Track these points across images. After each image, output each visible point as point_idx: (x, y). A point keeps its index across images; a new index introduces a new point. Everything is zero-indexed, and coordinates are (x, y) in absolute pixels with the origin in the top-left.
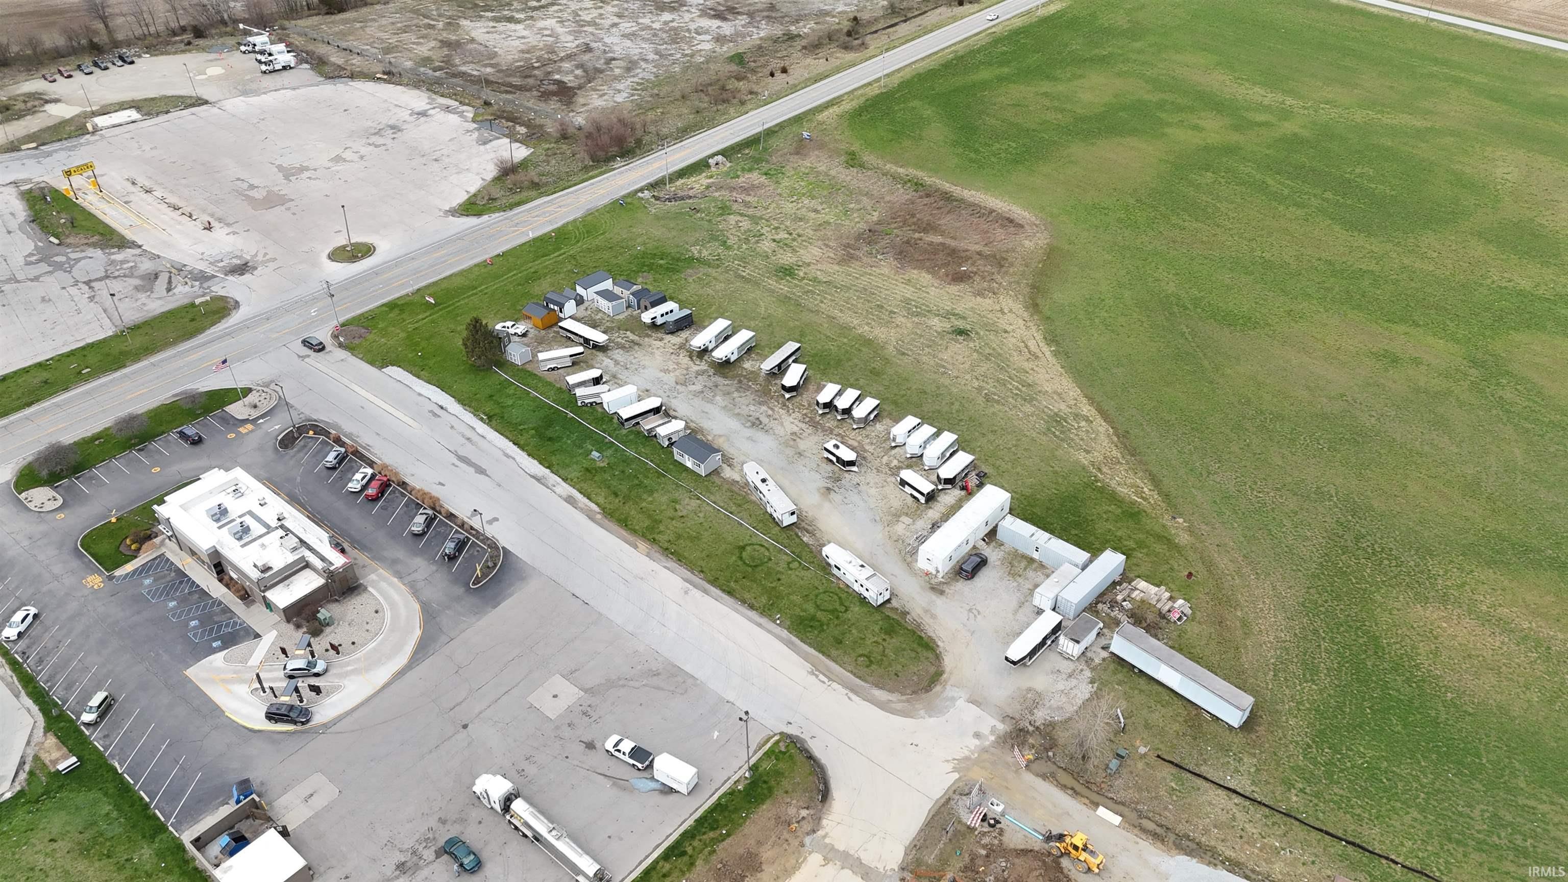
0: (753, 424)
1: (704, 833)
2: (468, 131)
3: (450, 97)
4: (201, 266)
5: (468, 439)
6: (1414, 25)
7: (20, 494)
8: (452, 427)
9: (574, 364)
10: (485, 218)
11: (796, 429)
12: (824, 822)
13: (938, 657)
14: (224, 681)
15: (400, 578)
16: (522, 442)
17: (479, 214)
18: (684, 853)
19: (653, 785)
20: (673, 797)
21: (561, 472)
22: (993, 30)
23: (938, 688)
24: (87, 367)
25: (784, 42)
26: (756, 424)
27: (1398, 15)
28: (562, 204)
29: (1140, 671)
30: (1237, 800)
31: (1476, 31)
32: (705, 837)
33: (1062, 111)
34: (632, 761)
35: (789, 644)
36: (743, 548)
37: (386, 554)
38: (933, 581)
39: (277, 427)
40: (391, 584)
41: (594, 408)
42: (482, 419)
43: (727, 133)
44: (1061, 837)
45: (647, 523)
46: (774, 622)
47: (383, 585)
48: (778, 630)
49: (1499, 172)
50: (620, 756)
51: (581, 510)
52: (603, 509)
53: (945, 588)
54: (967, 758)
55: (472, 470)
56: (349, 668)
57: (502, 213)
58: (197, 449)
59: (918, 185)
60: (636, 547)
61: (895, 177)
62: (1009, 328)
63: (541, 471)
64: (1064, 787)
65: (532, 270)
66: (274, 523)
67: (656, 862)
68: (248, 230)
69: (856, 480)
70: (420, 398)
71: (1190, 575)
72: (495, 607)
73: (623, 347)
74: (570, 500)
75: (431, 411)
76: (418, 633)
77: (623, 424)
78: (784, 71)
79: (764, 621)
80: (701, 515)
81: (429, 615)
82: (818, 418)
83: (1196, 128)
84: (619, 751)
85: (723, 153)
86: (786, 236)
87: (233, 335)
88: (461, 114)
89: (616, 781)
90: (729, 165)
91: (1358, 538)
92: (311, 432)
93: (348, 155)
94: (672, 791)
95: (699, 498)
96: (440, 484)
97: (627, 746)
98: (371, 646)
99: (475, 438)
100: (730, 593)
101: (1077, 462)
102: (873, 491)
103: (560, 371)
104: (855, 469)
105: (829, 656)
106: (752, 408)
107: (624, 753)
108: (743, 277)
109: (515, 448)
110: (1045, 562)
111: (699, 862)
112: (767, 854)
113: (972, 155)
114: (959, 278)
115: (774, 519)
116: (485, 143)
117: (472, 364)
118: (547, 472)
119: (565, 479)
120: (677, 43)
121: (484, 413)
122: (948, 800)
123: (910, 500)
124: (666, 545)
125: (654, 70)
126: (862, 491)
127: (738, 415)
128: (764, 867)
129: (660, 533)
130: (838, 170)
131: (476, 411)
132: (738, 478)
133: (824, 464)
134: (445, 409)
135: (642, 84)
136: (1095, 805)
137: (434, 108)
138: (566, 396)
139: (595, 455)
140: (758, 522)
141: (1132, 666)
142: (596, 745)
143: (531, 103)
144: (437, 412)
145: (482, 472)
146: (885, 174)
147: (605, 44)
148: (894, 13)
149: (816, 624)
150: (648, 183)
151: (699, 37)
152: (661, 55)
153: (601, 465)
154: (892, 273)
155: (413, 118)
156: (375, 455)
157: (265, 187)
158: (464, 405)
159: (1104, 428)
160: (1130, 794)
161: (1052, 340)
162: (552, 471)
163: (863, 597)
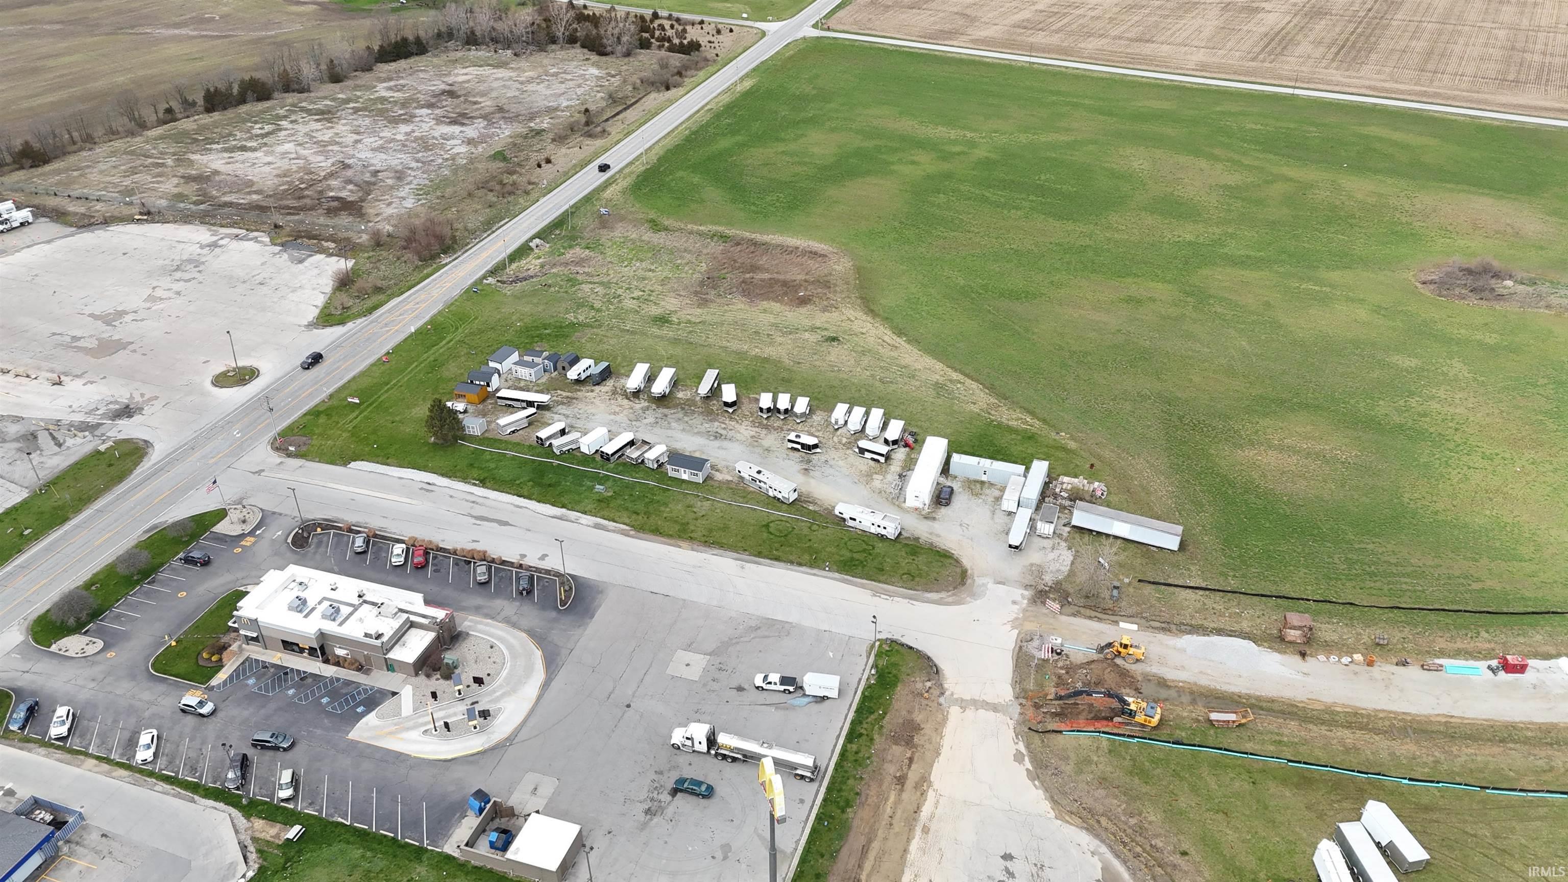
0: (716, 437)
1: (867, 718)
2: (275, 254)
3: (231, 226)
4: (78, 418)
5: (473, 502)
6: (1022, 68)
7: (49, 647)
8: (451, 496)
9: (530, 424)
10: (350, 325)
11: (753, 433)
12: (946, 686)
13: (957, 561)
14: (391, 733)
15: (492, 618)
16: (526, 494)
17: (342, 323)
18: (861, 735)
19: (806, 700)
20: (827, 702)
21: (578, 508)
22: (709, 107)
23: (969, 581)
24: (26, 529)
25: (533, 137)
26: (717, 436)
27: (1007, 62)
28: (418, 300)
29: (1098, 533)
30: (1201, 592)
31: (1067, 68)
32: (869, 720)
33: (805, 164)
34: (782, 688)
35: (842, 581)
36: (767, 526)
37: (464, 604)
38: (924, 513)
39: (280, 533)
40: (487, 625)
41: (573, 453)
42: (475, 485)
43: (532, 219)
44: (1110, 645)
45: (677, 527)
46: (824, 569)
47: (480, 627)
48: (830, 574)
49: (1135, 165)
50: (772, 687)
51: (614, 531)
52: (632, 526)
53: (934, 515)
54: (1017, 619)
55: (495, 525)
56: (498, 694)
57: (364, 319)
58: (210, 569)
59: (724, 238)
60: (680, 547)
61: (700, 234)
62: (864, 331)
63: (561, 512)
64: (1090, 618)
65: (432, 359)
66: (356, 601)
67: (844, 746)
68: (105, 377)
69: (823, 458)
70: (403, 481)
71: (1092, 466)
72: (592, 617)
73: (563, 403)
74: (597, 526)
75: (421, 489)
76: (538, 653)
77: (608, 459)
78: (548, 161)
79: (815, 571)
80: (718, 511)
81: (539, 639)
82: (765, 422)
83: (913, 163)
84: (770, 683)
85: (538, 236)
86: (641, 293)
87: (166, 469)
88: (255, 239)
89: (777, 706)
90: (548, 245)
91: (1181, 418)
92: (319, 530)
93: (159, 293)
94: (824, 698)
95: (708, 499)
96: (474, 541)
97: (774, 677)
98: (504, 673)
99: (480, 500)
100: (777, 559)
101: (971, 411)
102: (841, 463)
103: (520, 432)
104: (818, 450)
105: (879, 582)
106: (707, 425)
107: (775, 684)
108: (628, 331)
109: (522, 499)
110: (993, 481)
111: (876, 737)
112: (918, 717)
113: (753, 208)
114: (804, 301)
115: (779, 499)
116: (301, 261)
117: (435, 444)
118: (564, 510)
119: (585, 513)
120: (431, 150)
121: (474, 479)
122: (1021, 647)
123: (872, 463)
124: (703, 539)
125: (425, 176)
126: (831, 466)
127: (698, 433)
128: (922, 726)
129: (692, 531)
130: (648, 236)
131: (465, 479)
132: (730, 478)
133: (791, 453)
134: (434, 485)
135: (421, 189)
136: (1116, 623)
137: (222, 239)
138: (540, 450)
139: (599, 488)
140: (767, 505)
141: (1091, 531)
142: (746, 687)
143: (322, 220)
144: (428, 488)
145: (506, 524)
146: (691, 233)
147: (360, 159)
148: (615, 102)
149: (857, 563)
150: (488, 271)
151: (448, 143)
152: (422, 163)
153: (610, 494)
154: (747, 307)
155: (206, 251)
156: (394, 533)
157: (91, 336)
158: (450, 477)
159: (974, 385)
160: (1134, 609)
161: (900, 333)
162: (568, 509)
163: (882, 536)
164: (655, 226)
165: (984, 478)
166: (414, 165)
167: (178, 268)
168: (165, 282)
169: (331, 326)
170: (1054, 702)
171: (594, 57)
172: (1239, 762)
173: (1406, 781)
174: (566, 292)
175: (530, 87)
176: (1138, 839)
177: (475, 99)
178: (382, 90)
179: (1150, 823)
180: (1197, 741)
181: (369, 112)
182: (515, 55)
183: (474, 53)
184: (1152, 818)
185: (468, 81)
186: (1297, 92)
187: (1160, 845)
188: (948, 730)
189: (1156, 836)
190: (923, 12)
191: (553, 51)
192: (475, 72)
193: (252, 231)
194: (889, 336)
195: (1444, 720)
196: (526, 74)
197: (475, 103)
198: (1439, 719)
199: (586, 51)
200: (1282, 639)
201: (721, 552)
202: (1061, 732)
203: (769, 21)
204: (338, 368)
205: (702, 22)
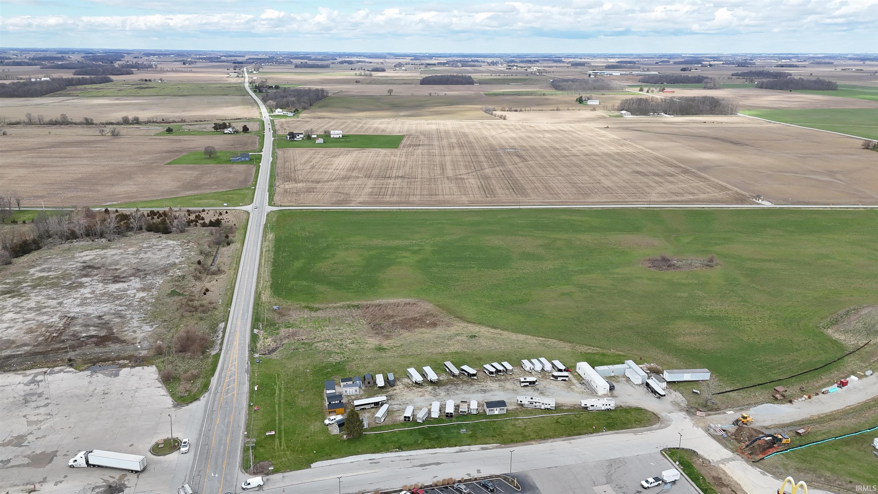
1: (700, 482)
2: (90, 376)
5: (408, 460)
8: (392, 461)
9: (388, 414)
10: (203, 399)
12: (706, 458)
13: (645, 410)
16: (429, 446)
17: (196, 399)
19: (669, 486)
20: (679, 482)
21: (463, 444)
23: (660, 416)
26: (485, 391)
28: (228, 375)
29: (678, 382)
30: (735, 392)
33: (353, 266)
34: (657, 483)
35: (617, 433)
36: (557, 422)
38: (611, 395)
41: (429, 419)
42: (396, 451)
43: (239, 319)
44: (735, 422)
45: (520, 436)
46: (603, 432)
50: (653, 485)
51: (494, 448)
52: (499, 443)
53: (614, 394)
54: (694, 424)
55: (434, 466)
57: (208, 393)
59: (355, 306)
61: (341, 307)
62: (478, 330)
63: (457, 448)
64: (716, 414)
65: (282, 401)
69: (543, 386)
70: (355, 463)
71: (641, 359)
72: (537, 488)
74: (483, 449)
75: (371, 463)
77: (452, 416)
78: (207, 290)
79: (601, 434)
80: (529, 422)
83: (404, 257)
84: (652, 483)
85: (253, 328)
86: (351, 340)
88: (62, 371)
90: (266, 331)
91: (642, 332)
93: (33, 418)
94: (674, 482)
95: (518, 419)
96: (435, 477)
97: (651, 480)
99: (409, 458)
100: (579, 434)
101: (569, 350)
102: (551, 386)
103: (387, 419)
104: (537, 383)
105: (629, 428)
106: (473, 388)
107: (654, 482)
109: (430, 450)
110: (616, 375)
111: (712, 488)
112: (714, 474)
113: (352, 290)
114: (434, 325)
115: (548, 409)
116: (117, 375)
117: (348, 440)
118: (457, 447)
119: (469, 445)
120: (121, 299)
121: (394, 449)
122: (709, 433)
123: (563, 382)
124: (538, 437)
125: (137, 312)
126: (549, 388)
127: (473, 392)
128: (720, 477)
129: (529, 435)
130: (313, 314)
131: (388, 450)
132: (515, 407)
133: (526, 388)
134: (374, 459)
135: (146, 320)
136: (725, 413)
137: (35, 377)
138: (409, 424)
139: (463, 431)
140: (545, 413)
141: (675, 382)
142: (640, 490)
143: (97, 350)
144: (373, 462)
145: (438, 464)
146: (334, 308)
147: (77, 313)
148: (207, 255)
149: (612, 424)
150: (249, 351)
151: (128, 292)
152: (126, 306)
153: (470, 432)
154: (412, 334)
155: (32, 386)
156: (387, 489)
157: (16, 457)
158: (378, 453)
159: (554, 341)
160: (724, 406)
161: (495, 328)
162: (459, 446)
163: (608, 409)
164: (311, 309)
165: (613, 374)
166: (120, 308)
167: (26, 402)
168: (26, 411)
169: (191, 402)
170: (746, 449)
171: (164, 236)
172: (824, 445)
173: (868, 431)
174: (311, 349)
175: (141, 256)
176: (832, 484)
177: (113, 267)
178: (35, 272)
179: (829, 477)
180: (805, 443)
181: (44, 285)
182: (109, 241)
183: (76, 243)
184: (828, 475)
185: (94, 259)
186: (521, 207)
187: (840, 483)
188: (729, 473)
189: (835, 480)
190: (318, 193)
191: (131, 235)
192: (93, 254)
193: (53, 367)
194: (492, 330)
195: (849, 408)
196: (129, 250)
197: (116, 269)
198: (848, 408)
199: (152, 233)
200: (776, 399)
201: (552, 440)
202: (763, 458)
203: (241, 206)
204: (229, 422)
205: (204, 211)
